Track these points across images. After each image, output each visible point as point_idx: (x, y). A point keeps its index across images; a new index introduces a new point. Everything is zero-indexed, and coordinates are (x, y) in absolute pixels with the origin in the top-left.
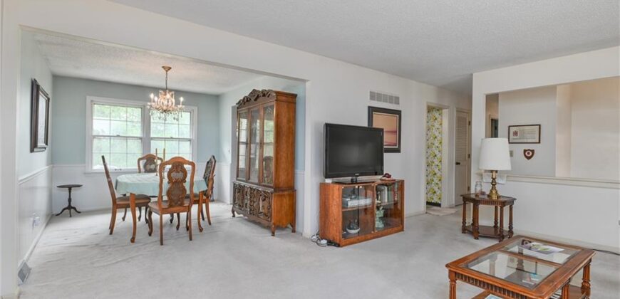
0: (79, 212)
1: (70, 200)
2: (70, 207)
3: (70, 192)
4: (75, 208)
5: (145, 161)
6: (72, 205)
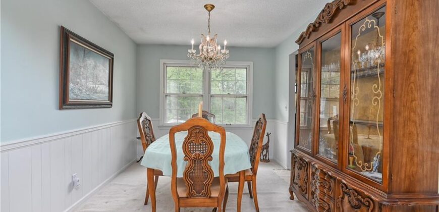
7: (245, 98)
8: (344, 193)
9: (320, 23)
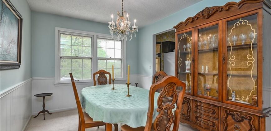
0: (51, 114)
1: (44, 105)
2: (44, 111)
3: (44, 99)
4: (47, 111)
5: (98, 75)
6: (46, 109)
7: (120, 61)
8: (228, 114)
9: (198, 18)
